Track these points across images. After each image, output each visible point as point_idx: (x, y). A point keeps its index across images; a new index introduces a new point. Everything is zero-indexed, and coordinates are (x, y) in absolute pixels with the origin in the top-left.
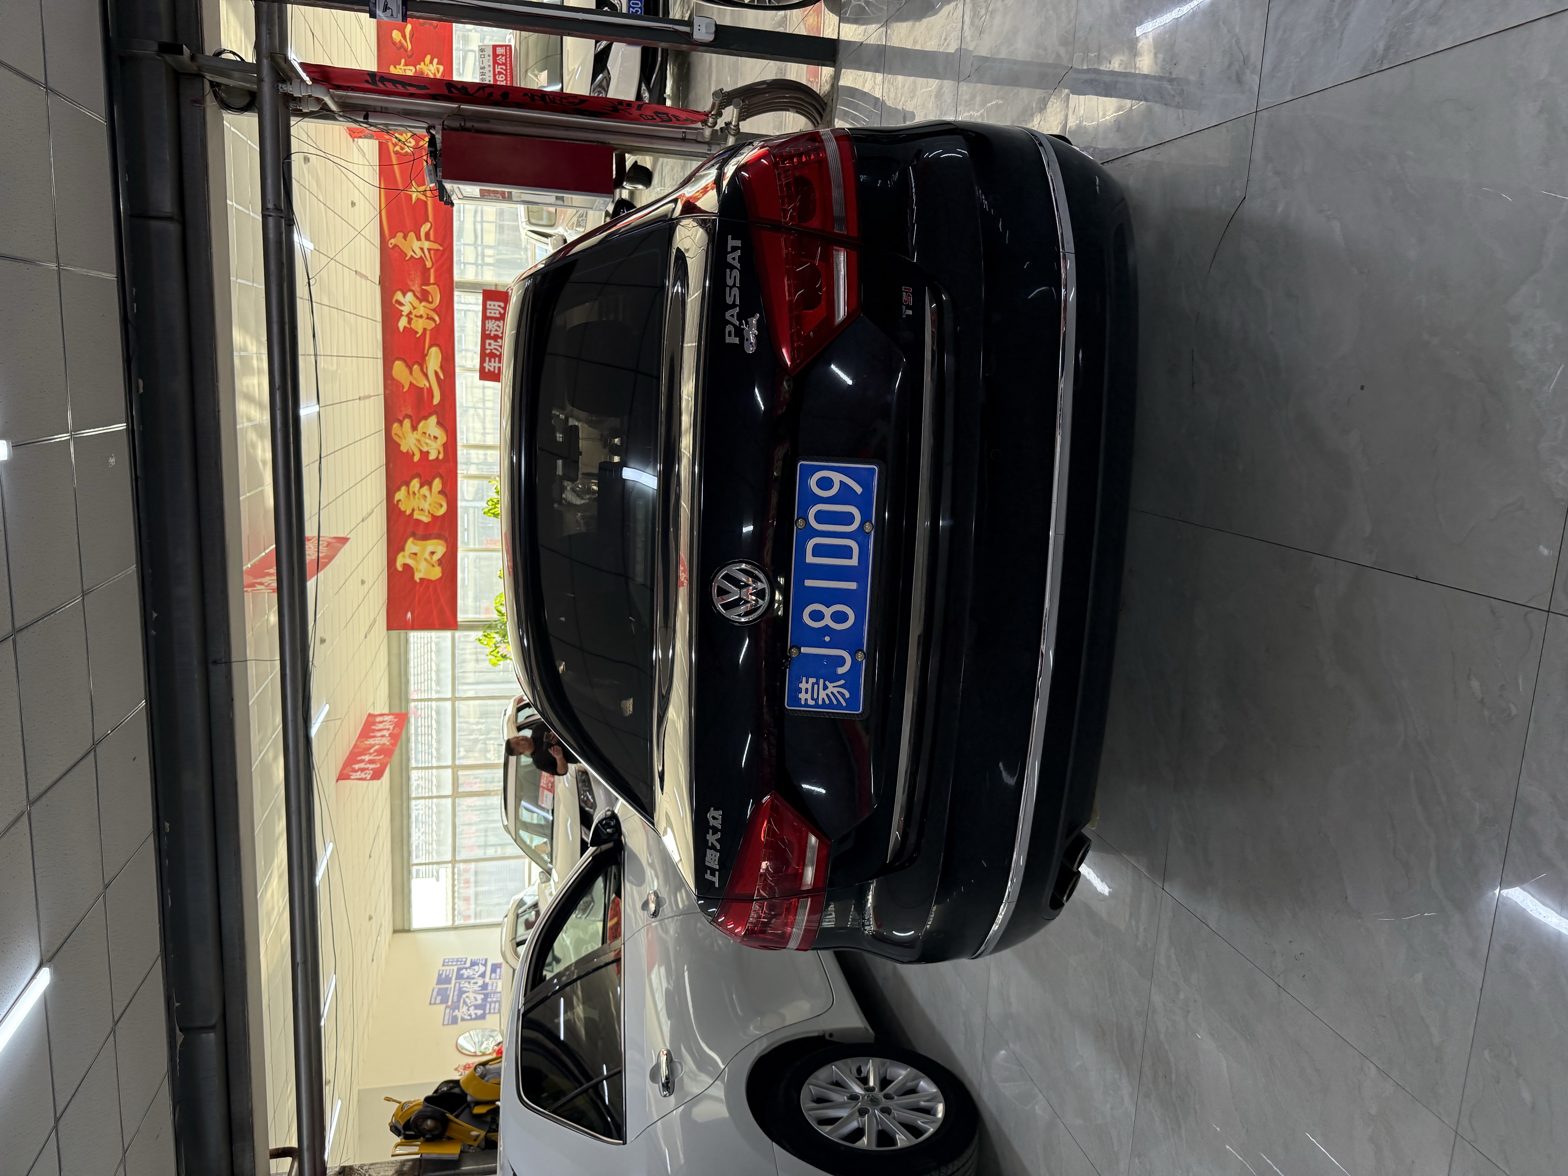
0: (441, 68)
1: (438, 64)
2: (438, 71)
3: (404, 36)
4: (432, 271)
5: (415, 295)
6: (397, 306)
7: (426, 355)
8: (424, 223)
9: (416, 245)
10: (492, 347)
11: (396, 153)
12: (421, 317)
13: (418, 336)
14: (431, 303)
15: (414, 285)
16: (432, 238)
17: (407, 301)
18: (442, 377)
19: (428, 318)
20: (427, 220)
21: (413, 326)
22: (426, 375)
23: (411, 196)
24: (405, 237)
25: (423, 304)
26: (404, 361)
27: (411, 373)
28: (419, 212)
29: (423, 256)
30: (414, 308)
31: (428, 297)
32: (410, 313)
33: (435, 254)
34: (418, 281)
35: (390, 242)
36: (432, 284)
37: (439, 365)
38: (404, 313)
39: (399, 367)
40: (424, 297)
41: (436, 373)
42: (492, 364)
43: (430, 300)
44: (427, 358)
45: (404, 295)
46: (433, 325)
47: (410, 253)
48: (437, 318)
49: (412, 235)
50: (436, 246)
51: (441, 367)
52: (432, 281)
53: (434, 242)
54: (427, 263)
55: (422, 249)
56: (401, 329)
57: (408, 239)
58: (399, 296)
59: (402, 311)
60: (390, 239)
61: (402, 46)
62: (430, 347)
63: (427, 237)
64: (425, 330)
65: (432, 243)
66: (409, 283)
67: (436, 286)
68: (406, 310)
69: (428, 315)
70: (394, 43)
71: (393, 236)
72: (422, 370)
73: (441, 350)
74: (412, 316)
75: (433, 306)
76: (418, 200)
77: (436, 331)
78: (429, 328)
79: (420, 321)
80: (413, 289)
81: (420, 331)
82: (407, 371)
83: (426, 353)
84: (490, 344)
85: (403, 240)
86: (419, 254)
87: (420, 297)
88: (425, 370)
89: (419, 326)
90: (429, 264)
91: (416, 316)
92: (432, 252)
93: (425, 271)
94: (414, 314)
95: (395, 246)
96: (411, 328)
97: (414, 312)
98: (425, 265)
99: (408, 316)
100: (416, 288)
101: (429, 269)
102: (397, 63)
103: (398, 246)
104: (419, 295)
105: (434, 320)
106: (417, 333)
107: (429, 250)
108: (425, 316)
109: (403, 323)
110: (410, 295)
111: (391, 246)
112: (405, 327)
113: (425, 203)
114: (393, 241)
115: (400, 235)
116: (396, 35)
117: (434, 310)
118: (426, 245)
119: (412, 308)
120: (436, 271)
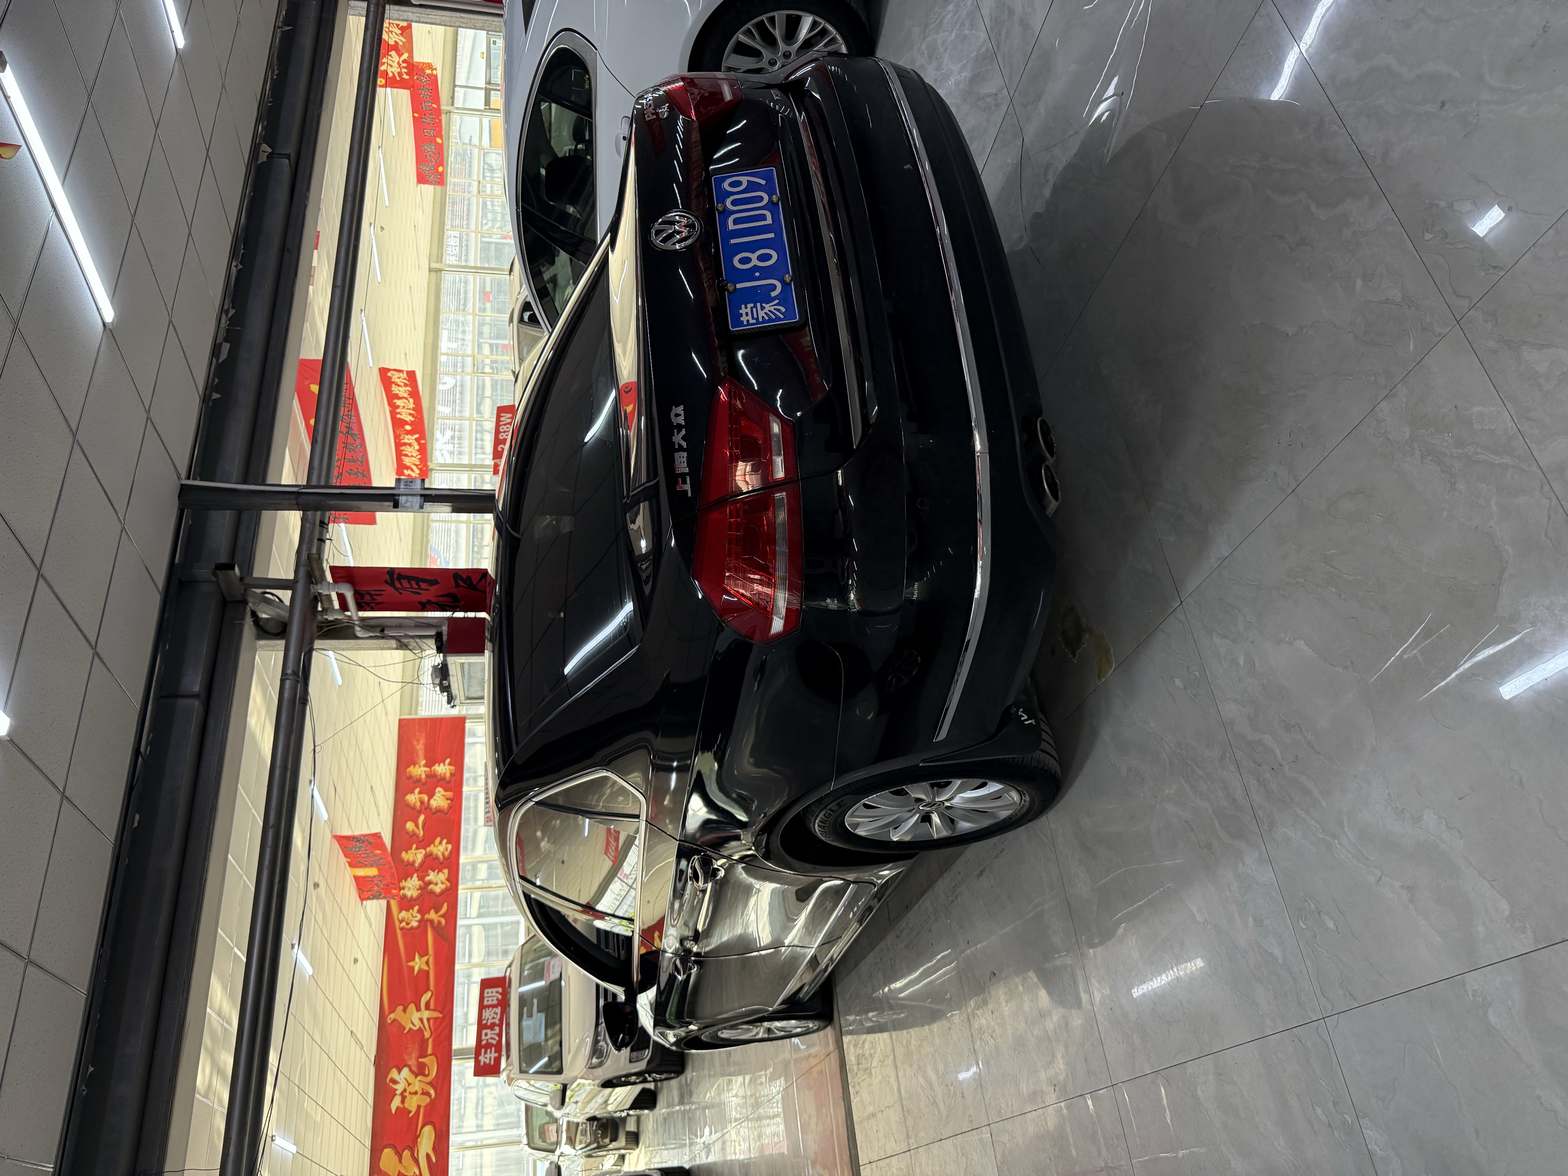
0: (450, 847)
1: (447, 843)
2: (447, 850)
3: (417, 826)
4: (430, 1041)
5: (411, 1070)
6: (391, 1084)
7: (419, 1136)
8: (425, 992)
9: (415, 1016)
10: (488, 1037)
11: (402, 929)
12: (416, 1093)
13: (411, 1115)
14: (427, 1076)
15: (410, 1060)
16: (432, 1006)
17: (402, 1078)
18: (434, 1160)
19: (423, 1093)
20: (428, 989)
21: (406, 1105)
22: (417, 1161)
23: (413, 968)
24: (405, 1011)
25: (419, 1078)
26: (394, 1147)
27: (400, 1161)
28: (420, 982)
29: (422, 1026)
30: (409, 1084)
31: (425, 1070)
32: (405, 1090)
33: (434, 1023)
34: (415, 1055)
35: (389, 1017)
36: (431, 1055)
37: (432, 1146)
38: (398, 1092)
39: (388, 1154)
40: (420, 1071)
41: (428, 1156)
42: (488, 1055)
43: (427, 1072)
44: (419, 1140)
45: (399, 1072)
46: (428, 1100)
47: (408, 1026)
48: (432, 1092)
49: (412, 1006)
50: (437, 1014)
51: (434, 1149)
52: (430, 1051)
53: (434, 1010)
54: (425, 1033)
55: (421, 1020)
56: (393, 1111)
57: (408, 1011)
58: (394, 1074)
59: (396, 1090)
60: (390, 1014)
61: (414, 834)
62: (423, 1127)
63: (427, 1007)
64: (419, 1107)
65: (432, 1012)
66: (406, 1057)
67: (433, 1057)
68: (399, 1088)
69: (423, 1089)
70: (407, 833)
71: (392, 1011)
72: (412, 1155)
73: (435, 1128)
74: (406, 1094)
75: (429, 1079)
76: (420, 970)
77: (431, 1106)
78: (423, 1105)
79: (415, 1098)
80: (410, 1063)
81: (413, 1109)
82: (396, 1159)
83: (418, 1133)
84: (486, 1035)
85: (402, 1013)
86: (418, 1024)
87: (416, 1071)
88: (416, 1155)
89: (412, 1104)
90: (427, 1034)
91: (410, 1093)
92: (432, 1021)
93: (424, 1042)
94: (408, 1092)
95: (394, 1020)
96: (404, 1107)
97: (409, 1089)
98: (423, 1035)
99: (402, 1094)
100: (412, 1062)
101: (428, 1040)
102: (408, 849)
103: (397, 1020)
104: (414, 1069)
105: (428, 1094)
106: (410, 1112)
107: (428, 1020)
108: (420, 1092)
109: (396, 1103)
110: (405, 1071)
111: (389, 1021)
112: (398, 1108)
113: (427, 972)
114: (392, 1016)
115: (400, 1008)
116: (410, 826)
117: (430, 1084)
118: (426, 1014)
119: (407, 1085)
120: (434, 1041)
